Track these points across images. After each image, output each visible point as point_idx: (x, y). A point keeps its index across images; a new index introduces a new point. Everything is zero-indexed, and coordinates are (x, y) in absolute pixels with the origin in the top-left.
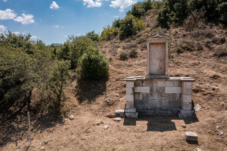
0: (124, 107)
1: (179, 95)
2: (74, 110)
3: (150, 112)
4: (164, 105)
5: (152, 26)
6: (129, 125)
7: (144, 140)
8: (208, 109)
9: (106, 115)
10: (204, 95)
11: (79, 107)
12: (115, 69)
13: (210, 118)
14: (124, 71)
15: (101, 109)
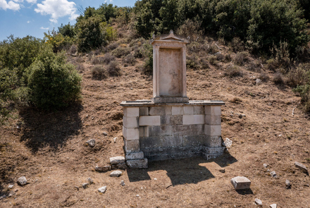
0: (123, 152)
1: (201, 127)
2: (24, 167)
3: (163, 156)
4: (181, 143)
5: (129, 36)
6: (140, 180)
7: (174, 200)
8: (242, 143)
9: (91, 168)
10: (231, 124)
11: (34, 159)
12: (90, 93)
13: (249, 155)
14: (106, 95)
15: (81, 159)
